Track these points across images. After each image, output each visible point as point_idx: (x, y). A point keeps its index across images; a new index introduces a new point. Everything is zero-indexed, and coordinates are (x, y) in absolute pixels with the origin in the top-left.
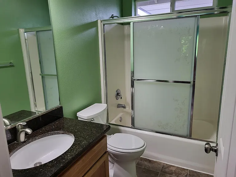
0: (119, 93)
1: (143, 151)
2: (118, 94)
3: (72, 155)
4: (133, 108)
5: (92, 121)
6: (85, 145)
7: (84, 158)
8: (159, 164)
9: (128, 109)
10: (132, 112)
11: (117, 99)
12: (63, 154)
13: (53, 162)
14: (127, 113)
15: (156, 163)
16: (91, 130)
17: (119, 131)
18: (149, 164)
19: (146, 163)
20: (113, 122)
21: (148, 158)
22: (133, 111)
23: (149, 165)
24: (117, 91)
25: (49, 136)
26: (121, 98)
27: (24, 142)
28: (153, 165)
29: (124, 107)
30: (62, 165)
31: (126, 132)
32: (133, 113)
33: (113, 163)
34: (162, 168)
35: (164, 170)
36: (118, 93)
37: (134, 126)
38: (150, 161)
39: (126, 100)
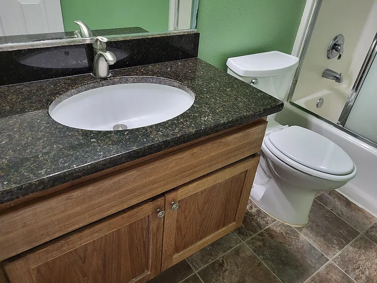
0: (339, 45)
1: (343, 183)
2: (335, 47)
3: (168, 135)
4: (357, 86)
5: (254, 83)
6: (205, 125)
7: (196, 150)
8: (367, 218)
9: (346, 87)
10: (352, 95)
11: (329, 58)
12: (151, 127)
13: (124, 134)
14: (341, 94)
15: (360, 213)
16: (236, 99)
17: (305, 124)
18: (346, 209)
19: (338, 203)
20: (301, 102)
21: (346, 196)
22: (355, 94)
23: (344, 210)
24: (336, 38)
25: (152, 82)
26: (340, 56)
27: (105, 79)
28: (353, 213)
29: (338, 80)
30: (135, 148)
31: (319, 131)
32: (353, 97)
33: (270, 178)
34: (371, 228)
35: (373, 233)
36: (335, 45)
37: (343, 123)
38: (348, 203)
39: (350, 64)
